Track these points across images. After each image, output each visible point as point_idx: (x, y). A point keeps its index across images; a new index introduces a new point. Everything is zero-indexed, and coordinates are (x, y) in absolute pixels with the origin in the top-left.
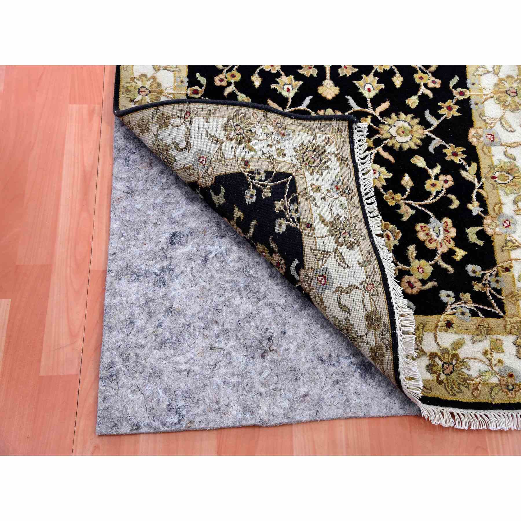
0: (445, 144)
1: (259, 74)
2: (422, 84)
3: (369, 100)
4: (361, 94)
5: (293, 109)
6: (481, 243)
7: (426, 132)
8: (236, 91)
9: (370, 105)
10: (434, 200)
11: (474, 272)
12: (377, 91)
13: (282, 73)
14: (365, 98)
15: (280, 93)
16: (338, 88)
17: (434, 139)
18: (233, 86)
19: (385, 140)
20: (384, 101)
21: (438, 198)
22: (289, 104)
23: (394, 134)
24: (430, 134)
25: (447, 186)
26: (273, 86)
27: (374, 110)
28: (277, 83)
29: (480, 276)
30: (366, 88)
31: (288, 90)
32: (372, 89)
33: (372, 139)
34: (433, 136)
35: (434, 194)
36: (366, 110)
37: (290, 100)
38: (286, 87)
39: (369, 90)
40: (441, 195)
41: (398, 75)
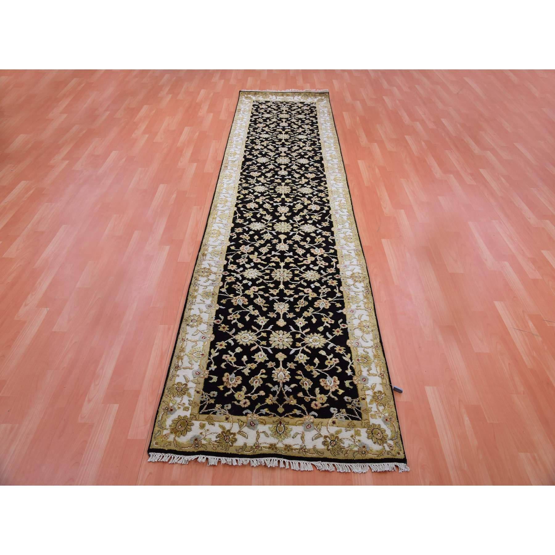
0: (335, 345)
1: (249, 315)
2: (325, 322)
3: (300, 328)
4: (297, 325)
5: (264, 330)
6: (352, 387)
7: (327, 341)
8: (237, 322)
10: (329, 369)
11: (348, 400)
12: (304, 324)
13: (259, 315)
15: (258, 324)
16: (286, 322)
17: (330, 344)
18: (236, 320)
19: (307, 344)
20: (308, 328)
21: (331, 368)
22: (262, 328)
23: (311, 341)
24: (328, 342)
25: (336, 363)
26: (255, 321)
27: (302, 331)
28: (257, 319)
29: (351, 402)
30: (299, 323)
31: (262, 322)
32: (302, 323)
33: (301, 343)
34: (330, 343)
35: (330, 366)
36: (298, 331)
37: (263, 326)
38: (261, 321)
40: (333, 367)
41: (314, 318)
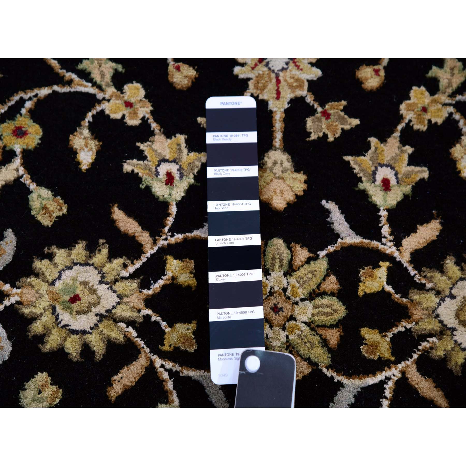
1: (91, 127)
3: (383, 213)
4: (364, 194)
5: (179, 237)
8: (27, 180)
9: (386, 230)
12: (408, 189)
13: (154, 126)
14: (375, 208)
15: (148, 188)
16: (302, 177)
18: (17, 162)
19: (424, 337)
22: (170, 221)
23: (450, 321)
26: (128, 167)
27: (398, 244)
28: (141, 156)
30: (379, 177)
31: (170, 179)
32: (393, 181)
33: (390, 335)
36: (375, 244)
37: (174, 209)
38: (164, 169)
39: (386, 184)
